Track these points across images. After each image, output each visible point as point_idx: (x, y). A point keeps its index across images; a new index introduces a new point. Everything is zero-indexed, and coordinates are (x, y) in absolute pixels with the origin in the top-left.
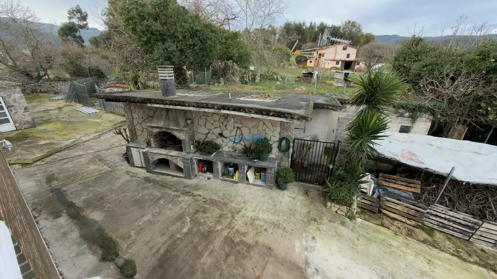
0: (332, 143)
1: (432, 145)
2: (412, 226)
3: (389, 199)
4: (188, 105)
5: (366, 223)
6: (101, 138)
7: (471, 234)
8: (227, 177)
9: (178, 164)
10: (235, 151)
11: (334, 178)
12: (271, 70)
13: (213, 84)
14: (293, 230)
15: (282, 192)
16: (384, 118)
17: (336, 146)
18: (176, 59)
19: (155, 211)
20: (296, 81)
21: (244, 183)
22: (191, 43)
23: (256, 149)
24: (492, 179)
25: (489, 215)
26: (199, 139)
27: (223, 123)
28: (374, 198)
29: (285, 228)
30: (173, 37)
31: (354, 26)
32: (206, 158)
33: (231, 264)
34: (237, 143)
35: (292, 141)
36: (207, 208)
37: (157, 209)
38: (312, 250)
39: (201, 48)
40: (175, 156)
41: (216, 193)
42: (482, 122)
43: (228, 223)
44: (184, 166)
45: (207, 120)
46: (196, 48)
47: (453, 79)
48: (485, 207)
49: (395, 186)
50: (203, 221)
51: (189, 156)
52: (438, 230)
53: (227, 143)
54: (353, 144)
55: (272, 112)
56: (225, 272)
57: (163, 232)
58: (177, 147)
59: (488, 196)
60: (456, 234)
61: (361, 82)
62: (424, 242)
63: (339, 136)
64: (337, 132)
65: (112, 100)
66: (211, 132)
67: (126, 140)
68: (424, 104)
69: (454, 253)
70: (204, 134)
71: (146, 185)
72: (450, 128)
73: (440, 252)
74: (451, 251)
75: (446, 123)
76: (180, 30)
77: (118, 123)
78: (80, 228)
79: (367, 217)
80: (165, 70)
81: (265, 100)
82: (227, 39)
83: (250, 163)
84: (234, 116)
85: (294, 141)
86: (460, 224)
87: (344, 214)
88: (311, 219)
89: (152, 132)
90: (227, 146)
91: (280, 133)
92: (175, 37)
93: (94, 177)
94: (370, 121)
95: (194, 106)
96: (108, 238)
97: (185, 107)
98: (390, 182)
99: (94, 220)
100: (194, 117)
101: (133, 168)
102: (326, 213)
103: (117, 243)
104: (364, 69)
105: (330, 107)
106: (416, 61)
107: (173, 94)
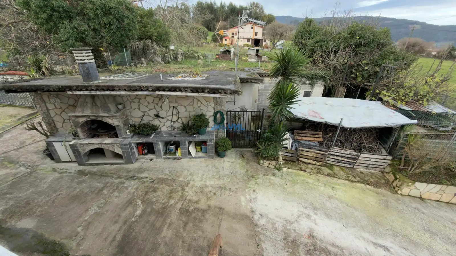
0: (258, 111)
1: (327, 104)
2: (320, 166)
3: (303, 149)
4: (118, 89)
5: (290, 170)
6: (3, 137)
7: (354, 164)
8: (170, 155)
9: (115, 151)
10: (174, 129)
11: (263, 140)
12: (191, 49)
13: (136, 65)
14: (237, 189)
15: (222, 160)
16: (296, 87)
17: (261, 113)
18: (89, 40)
19: (100, 202)
20: (216, 59)
21: (187, 158)
22: (106, 21)
23: (194, 125)
24: (364, 123)
25: (363, 148)
26: (134, 123)
27: (157, 104)
28: (293, 151)
29: (230, 189)
30: (82, 14)
31: (258, 7)
32: (145, 141)
33: (191, 230)
34: (174, 122)
35: (225, 113)
36: (156, 187)
37: (102, 199)
38: (255, 200)
39: (118, 27)
40: (111, 144)
41: (162, 172)
42: (354, 84)
43: (180, 196)
44: (122, 151)
45: (140, 103)
46: (112, 27)
47: (336, 53)
48: (360, 143)
49: (306, 138)
50: (155, 200)
51: (127, 142)
52: (335, 165)
53: (165, 123)
54: (275, 110)
55: (207, 89)
56: (187, 238)
57: (114, 220)
58: (110, 134)
59: (362, 136)
60: (346, 165)
61: (277, 58)
62: (328, 175)
63: (261, 105)
64: (259, 102)
65: (16, 91)
66: (146, 114)
67: (43, 134)
68: (319, 74)
69: (346, 178)
70: (138, 117)
71: (82, 179)
72: (336, 90)
73: (338, 180)
74: (344, 177)
75: (333, 86)
76: (90, 6)
77: (23, 117)
78: (8, 242)
79: (290, 166)
80: (82, 53)
81: (196, 79)
82: (142, 17)
83: (191, 139)
84: (168, 96)
85: (227, 113)
86: (348, 158)
87: (274, 167)
88: (250, 176)
89: (78, 123)
90: (165, 126)
91: (214, 108)
92: (84, 15)
93: (9, 183)
94: (287, 90)
95: (125, 90)
96: (50, 242)
97: (115, 92)
98: (302, 136)
99: (25, 228)
100: (125, 101)
101: (59, 164)
102: (260, 169)
103: (64, 244)
104: (270, 45)
105: (253, 81)
106: (310, 38)
107: (97, 79)
